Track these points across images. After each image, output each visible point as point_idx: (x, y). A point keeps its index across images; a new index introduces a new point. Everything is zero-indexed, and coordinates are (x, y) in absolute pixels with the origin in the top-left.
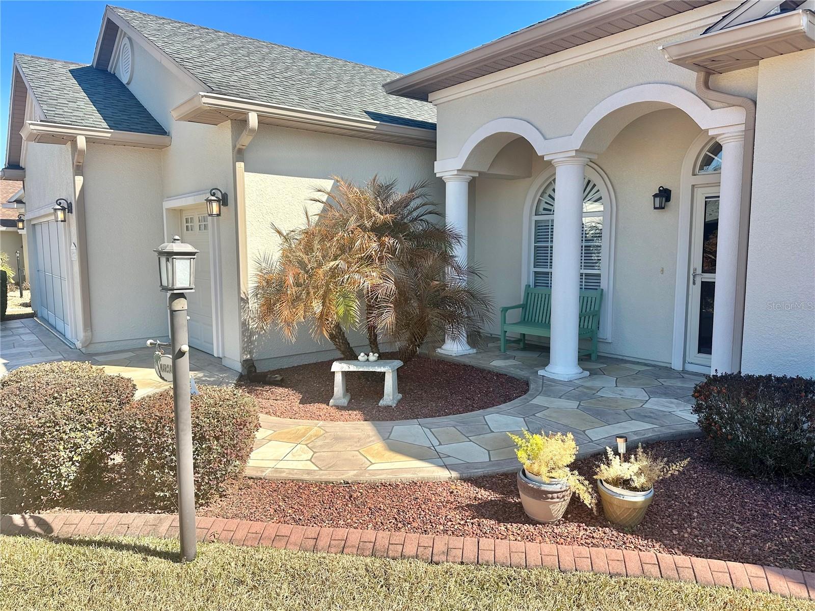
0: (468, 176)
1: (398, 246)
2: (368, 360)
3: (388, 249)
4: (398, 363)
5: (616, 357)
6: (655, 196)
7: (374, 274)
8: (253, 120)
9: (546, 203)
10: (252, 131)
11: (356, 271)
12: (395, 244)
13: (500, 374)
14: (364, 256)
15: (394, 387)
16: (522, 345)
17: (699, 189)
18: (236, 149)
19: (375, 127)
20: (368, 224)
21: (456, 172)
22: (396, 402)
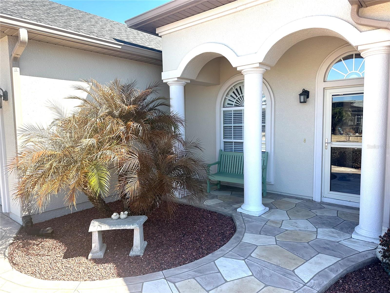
0: (184, 82)
1: (141, 128)
2: (119, 218)
3: (133, 131)
4: (143, 219)
5: (276, 193)
6: (300, 95)
7: (123, 150)
8: (24, 35)
9: (229, 100)
10: (23, 43)
11: (107, 148)
12: (138, 127)
13: (212, 212)
14: (114, 136)
15: (141, 238)
16: (219, 187)
17: (327, 90)
18: (12, 57)
19: (120, 47)
20: (116, 113)
21: (176, 79)
22: (143, 251)
